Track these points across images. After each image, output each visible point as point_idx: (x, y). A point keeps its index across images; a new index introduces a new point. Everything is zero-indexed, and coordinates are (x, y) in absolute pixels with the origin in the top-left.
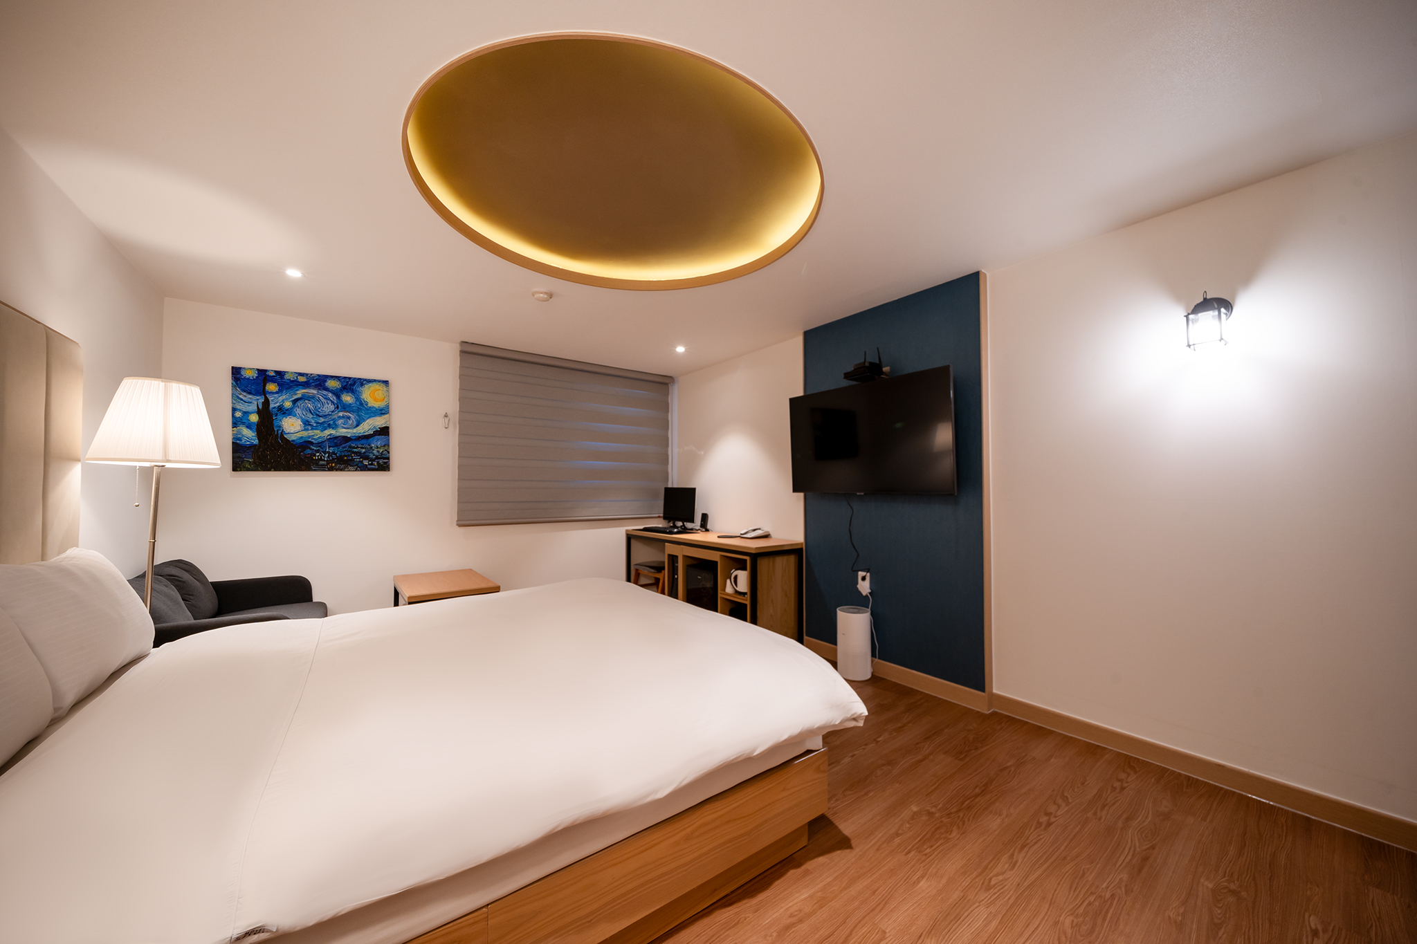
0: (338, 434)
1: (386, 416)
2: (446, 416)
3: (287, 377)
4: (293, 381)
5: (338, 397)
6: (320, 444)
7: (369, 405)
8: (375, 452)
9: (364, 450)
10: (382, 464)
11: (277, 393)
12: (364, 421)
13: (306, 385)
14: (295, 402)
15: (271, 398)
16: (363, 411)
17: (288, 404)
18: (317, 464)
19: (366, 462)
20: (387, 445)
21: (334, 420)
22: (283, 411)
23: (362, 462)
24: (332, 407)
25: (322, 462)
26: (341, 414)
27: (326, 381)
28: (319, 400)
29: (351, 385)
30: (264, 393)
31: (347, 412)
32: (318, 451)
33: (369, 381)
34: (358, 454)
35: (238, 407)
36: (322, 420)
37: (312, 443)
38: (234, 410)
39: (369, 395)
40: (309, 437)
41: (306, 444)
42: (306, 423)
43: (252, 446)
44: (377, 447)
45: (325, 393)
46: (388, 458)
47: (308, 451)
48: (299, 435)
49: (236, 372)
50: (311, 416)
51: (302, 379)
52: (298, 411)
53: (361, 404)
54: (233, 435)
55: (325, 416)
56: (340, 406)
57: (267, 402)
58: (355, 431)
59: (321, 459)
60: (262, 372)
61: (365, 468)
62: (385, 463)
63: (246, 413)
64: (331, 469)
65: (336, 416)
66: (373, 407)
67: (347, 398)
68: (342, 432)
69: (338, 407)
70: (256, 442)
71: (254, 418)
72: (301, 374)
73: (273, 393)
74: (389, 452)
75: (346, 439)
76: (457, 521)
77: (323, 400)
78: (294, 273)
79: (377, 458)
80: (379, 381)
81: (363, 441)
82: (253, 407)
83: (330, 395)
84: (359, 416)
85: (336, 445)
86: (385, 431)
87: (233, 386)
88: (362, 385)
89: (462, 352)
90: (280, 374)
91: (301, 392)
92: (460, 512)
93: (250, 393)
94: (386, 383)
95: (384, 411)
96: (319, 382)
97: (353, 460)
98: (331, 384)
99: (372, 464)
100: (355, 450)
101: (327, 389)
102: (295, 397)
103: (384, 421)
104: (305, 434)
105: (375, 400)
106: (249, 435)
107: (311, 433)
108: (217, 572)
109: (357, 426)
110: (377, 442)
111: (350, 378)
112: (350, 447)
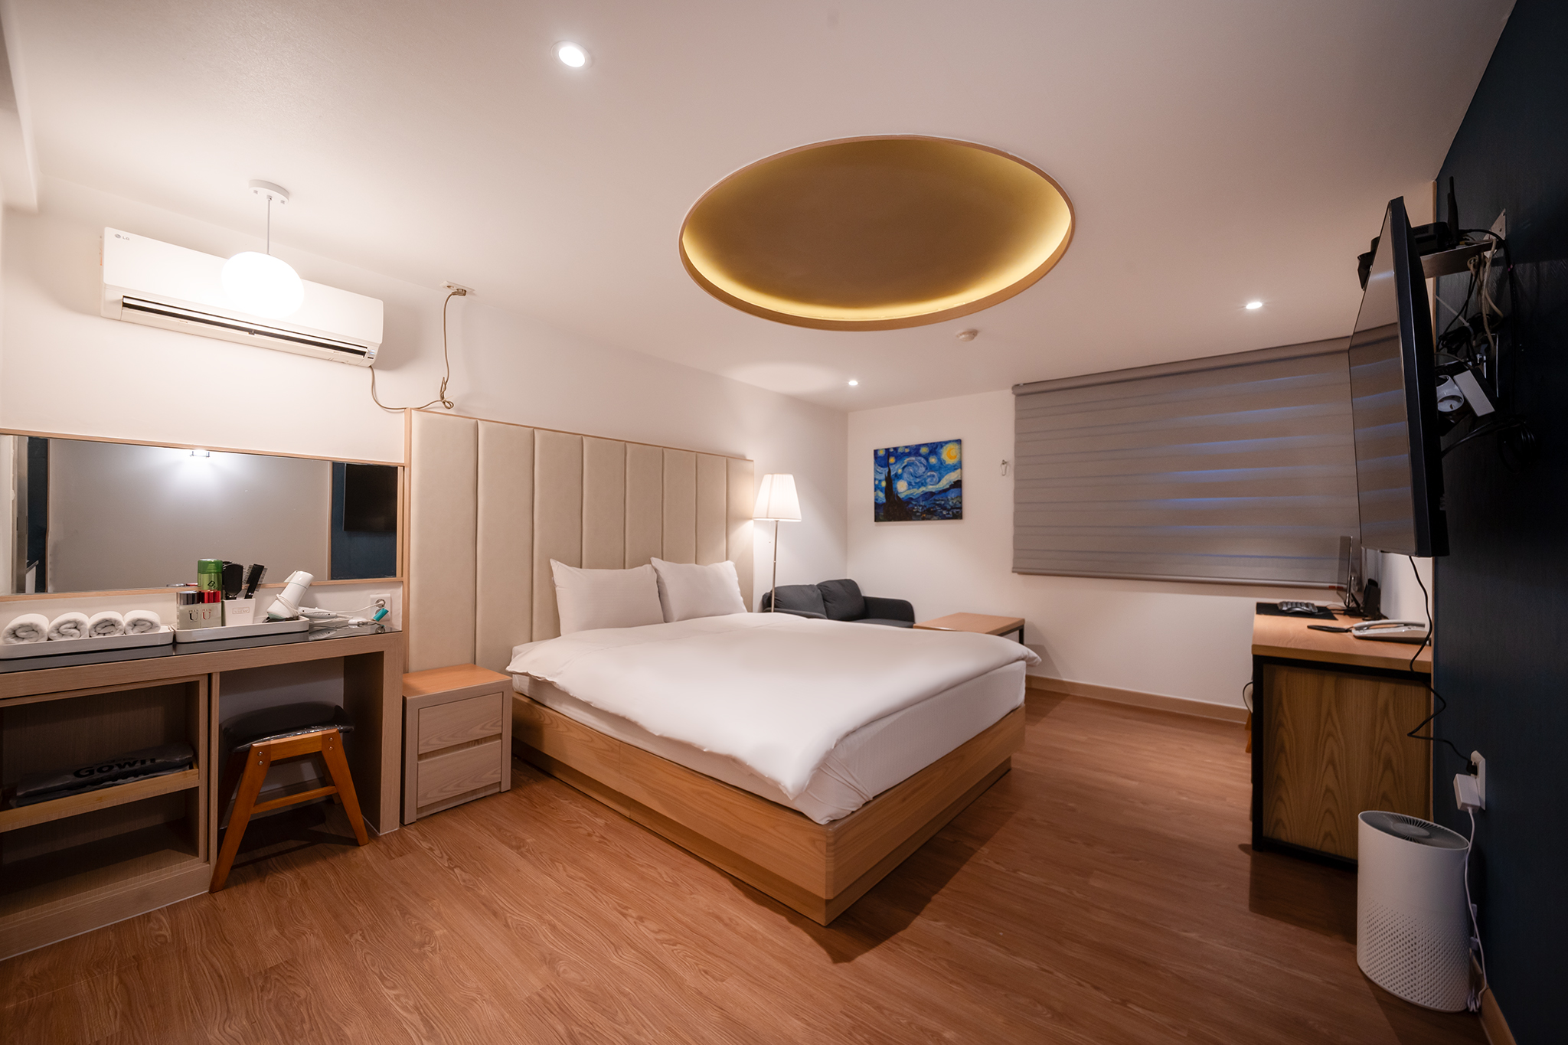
0: (927, 490)
1: (959, 470)
2: (1004, 463)
3: (900, 450)
4: (902, 453)
5: (927, 460)
6: (917, 500)
7: (947, 463)
8: (950, 503)
9: (943, 502)
10: (955, 513)
11: (895, 463)
12: (943, 477)
13: (909, 454)
14: (903, 468)
15: (891, 468)
16: (943, 468)
17: (900, 471)
18: (915, 515)
19: (945, 513)
20: (960, 496)
21: (925, 479)
22: (898, 477)
23: (941, 512)
24: (923, 469)
25: (918, 514)
26: (929, 474)
27: (919, 449)
28: (916, 465)
29: (935, 448)
30: (887, 465)
31: (932, 471)
32: (916, 505)
33: (947, 443)
34: (939, 505)
35: (877, 477)
36: (918, 480)
37: (912, 499)
38: (875, 479)
39: (948, 455)
40: (912, 494)
41: (910, 500)
42: (910, 484)
43: (883, 504)
44: (952, 499)
45: (919, 458)
46: (961, 508)
47: (911, 506)
48: (905, 494)
49: (876, 452)
50: (912, 478)
51: (907, 450)
52: (905, 476)
53: (941, 464)
54: (875, 497)
55: (919, 477)
56: (930, 467)
57: (889, 472)
58: (937, 486)
59: (918, 512)
60: (887, 450)
61: (944, 518)
62: (957, 512)
63: (880, 481)
64: (923, 519)
65: (926, 476)
66: (949, 464)
67: (933, 460)
68: (931, 488)
69: (927, 469)
70: (884, 501)
71: (884, 484)
72: (906, 447)
73: (892, 464)
74: (961, 503)
75: (932, 494)
76: (1013, 568)
77: (919, 464)
78: (853, 383)
79: (952, 508)
80: (953, 441)
81: (943, 494)
82: (883, 477)
83: (923, 459)
84: (940, 473)
85: (926, 500)
86: (958, 485)
87: (875, 464)
88: (942, 447)
89: (1018, 395)
90: (896, 449)
91: (907, 460)
92: (1016, 558)
93: (882, 467)
94: (959, 442)
95: (959, 466)
96: (915, 450)
97: (936, 511)
98: (924, 450)
99: (949, 514)
100: (938, 502)
101: (920, 455)
102: (904, 465)
103: (956, 476)
104: (909, 492)
105: (951, 458)
106: (881, 495)
107: (912, 491)
108: (869, 591)
109: (939, 482)
110: (952, 494)
111: (934, 443)
112: (935, 500)
